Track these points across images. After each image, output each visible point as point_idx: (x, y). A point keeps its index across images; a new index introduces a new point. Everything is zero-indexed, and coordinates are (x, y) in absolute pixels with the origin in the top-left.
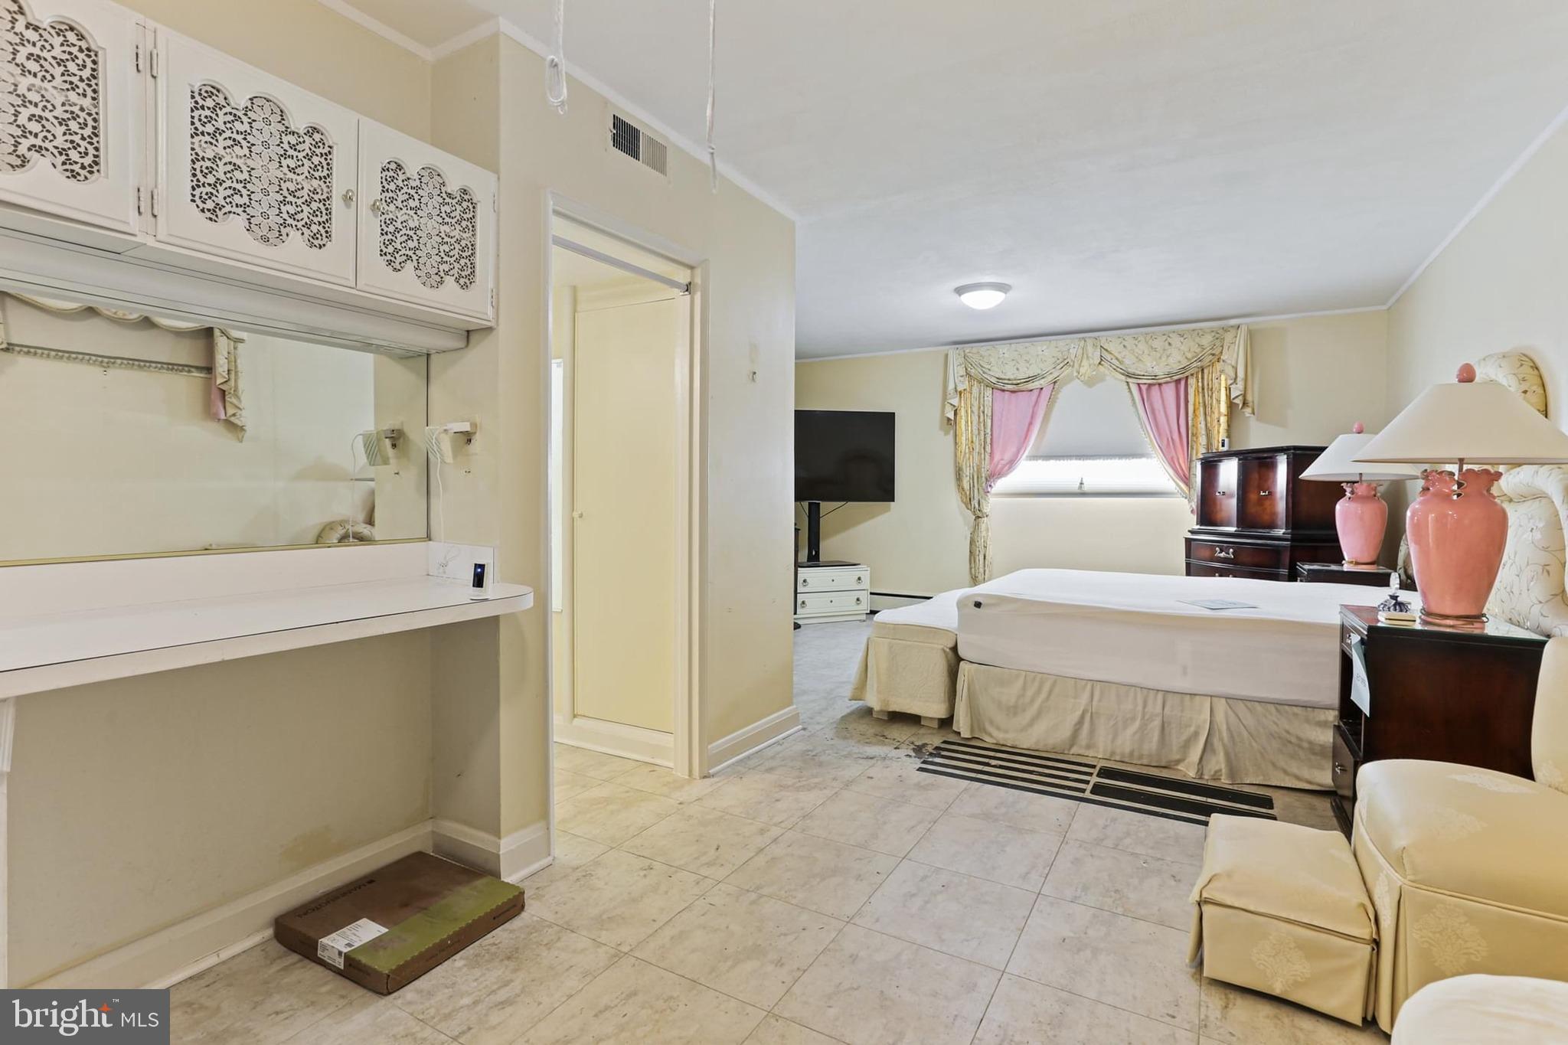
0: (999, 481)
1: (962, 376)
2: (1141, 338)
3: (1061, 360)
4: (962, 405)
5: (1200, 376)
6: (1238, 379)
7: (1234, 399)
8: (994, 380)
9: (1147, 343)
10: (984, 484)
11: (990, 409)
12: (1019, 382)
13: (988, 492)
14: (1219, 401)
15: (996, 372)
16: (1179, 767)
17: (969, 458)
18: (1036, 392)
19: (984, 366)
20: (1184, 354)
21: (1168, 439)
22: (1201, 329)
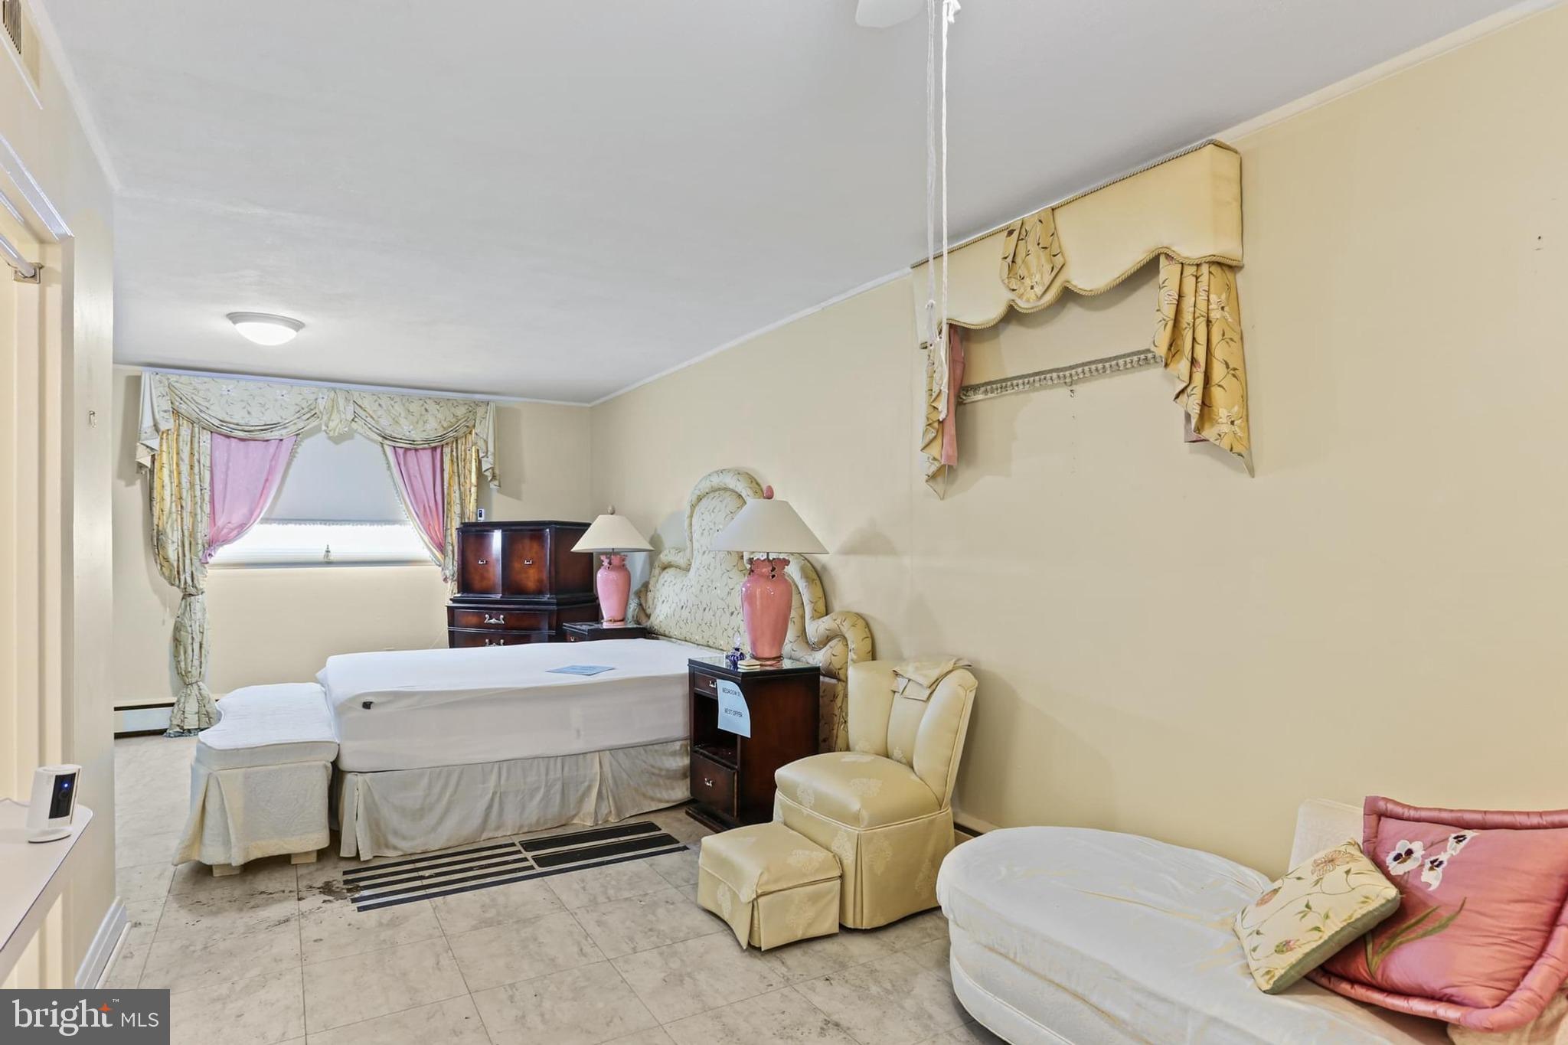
0: (221, 549)
1: (165, 411)
2: (397, 399)
3: (306, 410)
4: (164, 448)
5: (454, 445)
6: (489, 453)
7: (485, 471)
8: (217, 423)
9: (404, 405)
10: (200, 554)
11: (208, 457)
12: (253, 428)
13: (207, 563)
14: (470, 472)
15: (216, 412)
16: (574, 822)
17: (177, 520)
18: (274, 444)
19: (201, 403)
20: (440, 422)
21: (424, 506)
22: (455, 400)
